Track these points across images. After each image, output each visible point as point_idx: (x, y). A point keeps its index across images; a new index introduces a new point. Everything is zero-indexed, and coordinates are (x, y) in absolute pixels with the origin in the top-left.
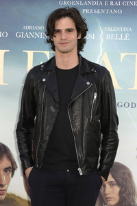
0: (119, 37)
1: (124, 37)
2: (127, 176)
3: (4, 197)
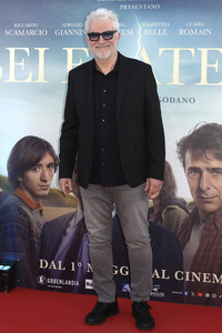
0: (157, 32)
1: (162, 32)
3: (47, 192)
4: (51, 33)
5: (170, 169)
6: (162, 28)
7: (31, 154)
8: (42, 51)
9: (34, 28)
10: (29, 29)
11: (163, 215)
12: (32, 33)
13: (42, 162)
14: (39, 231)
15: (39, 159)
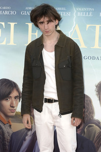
0: (86, 14)
1: (89, 14)
2: (89, 102)
3: (14, 114)
4: (19, 13)
5: (90, 101)
6: (89, 12)
7: (5, 90)
8: (12, 24)
9: (8, 10)
10: (5, 10)
11: (85, 130)
12: (7, 13)
13: (11, 95)
14: (9, 138)
15: (10, 93)
